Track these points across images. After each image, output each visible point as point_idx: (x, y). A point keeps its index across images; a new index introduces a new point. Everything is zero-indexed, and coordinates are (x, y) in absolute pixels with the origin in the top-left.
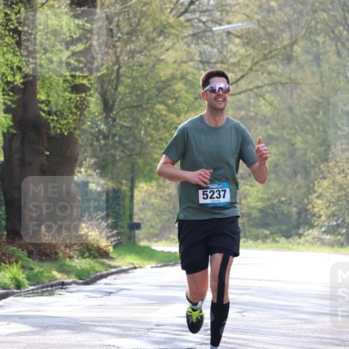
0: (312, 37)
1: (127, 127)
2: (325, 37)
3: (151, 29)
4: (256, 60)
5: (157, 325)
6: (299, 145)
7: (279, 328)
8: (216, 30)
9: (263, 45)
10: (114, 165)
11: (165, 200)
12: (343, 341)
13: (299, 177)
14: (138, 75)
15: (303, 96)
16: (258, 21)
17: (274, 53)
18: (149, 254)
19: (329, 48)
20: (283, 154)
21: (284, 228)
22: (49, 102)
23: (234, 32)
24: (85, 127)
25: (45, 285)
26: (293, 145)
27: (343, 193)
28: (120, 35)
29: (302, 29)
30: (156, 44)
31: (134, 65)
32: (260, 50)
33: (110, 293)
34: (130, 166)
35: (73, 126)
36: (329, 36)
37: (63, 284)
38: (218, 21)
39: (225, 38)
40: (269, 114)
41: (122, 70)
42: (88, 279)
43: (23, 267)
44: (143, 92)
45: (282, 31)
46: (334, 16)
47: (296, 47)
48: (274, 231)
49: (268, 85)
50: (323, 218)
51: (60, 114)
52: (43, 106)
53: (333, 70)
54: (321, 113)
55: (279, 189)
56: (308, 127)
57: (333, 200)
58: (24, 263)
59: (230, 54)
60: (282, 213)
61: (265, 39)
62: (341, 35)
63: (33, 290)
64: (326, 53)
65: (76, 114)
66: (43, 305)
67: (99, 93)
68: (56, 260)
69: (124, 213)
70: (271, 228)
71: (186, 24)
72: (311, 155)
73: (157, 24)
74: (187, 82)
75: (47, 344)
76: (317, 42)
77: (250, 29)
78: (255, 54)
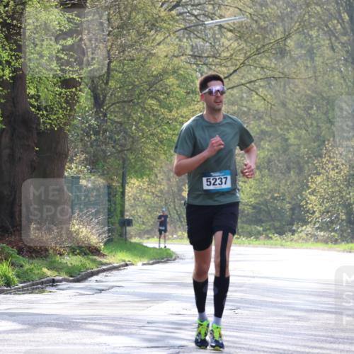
0: (305, 31)
1: (118, 122)
2: (318, 30)
3: (142, 23)
4: (249, 54)
5: (148, 323)
6: (292, 141)
7: (272, 326)
8: (208, 24)
9: (255, 39)
10: (105, 161)
11: (157, 196)
12: (337, 338)
13: (292, 173)
14: (129, 69)
15: (297, 90)
16: (250, 14)
17: (266, 47)
18: (140, 251)
19: (322, 42)
20: (277, 150)
21: (277, 224)
22: (39, 96)
23: (227, 26)
24: (75, 122)
25: (34, 282)
26: (286, 140)
27: (337, 189)
28: (110, 29)
29: (296, 22)
30: (147, 38)
31: (125, 59)
32: (252, 44)
33: (101, 291)
34: (121, 162)
35: (63, 121)
36: (323, 30)
37: (54, 281)
38: (210, 15)
39: (217, 32)
40: (262, 110)
41: (112, 64)
42: (78, 276)
43: (13, 264)
44: (134, 86)
45: (275, 24)
46: (328, 10)
47: (289, 41)
48: (268, 227)
49: (261, 79)
50: (317, 214)
51: (50, 109)
52: (32, 101)
53: (327, 64)
54: (315, 108)
55: (272, 185)
56: (301, 122)
57: (327, 196)
58: (14, 260)
59: (222, 49)
60: (276, 209)
61: (257, 34)
62: (335, 29)
63: (23, 287)
64: (319, 47)
65: (66, 109)
66: (32, 302)
67: (89, 88)
68: (46, 257)
69: (115, 210)
70: (263, 224)
71: (178, 18)
72: (304, 150)
73: (149, 17)
74: (179, 77)
75: (38, 341)
76: (310, 36)
77: (242, 22)
78: (248, 48)
